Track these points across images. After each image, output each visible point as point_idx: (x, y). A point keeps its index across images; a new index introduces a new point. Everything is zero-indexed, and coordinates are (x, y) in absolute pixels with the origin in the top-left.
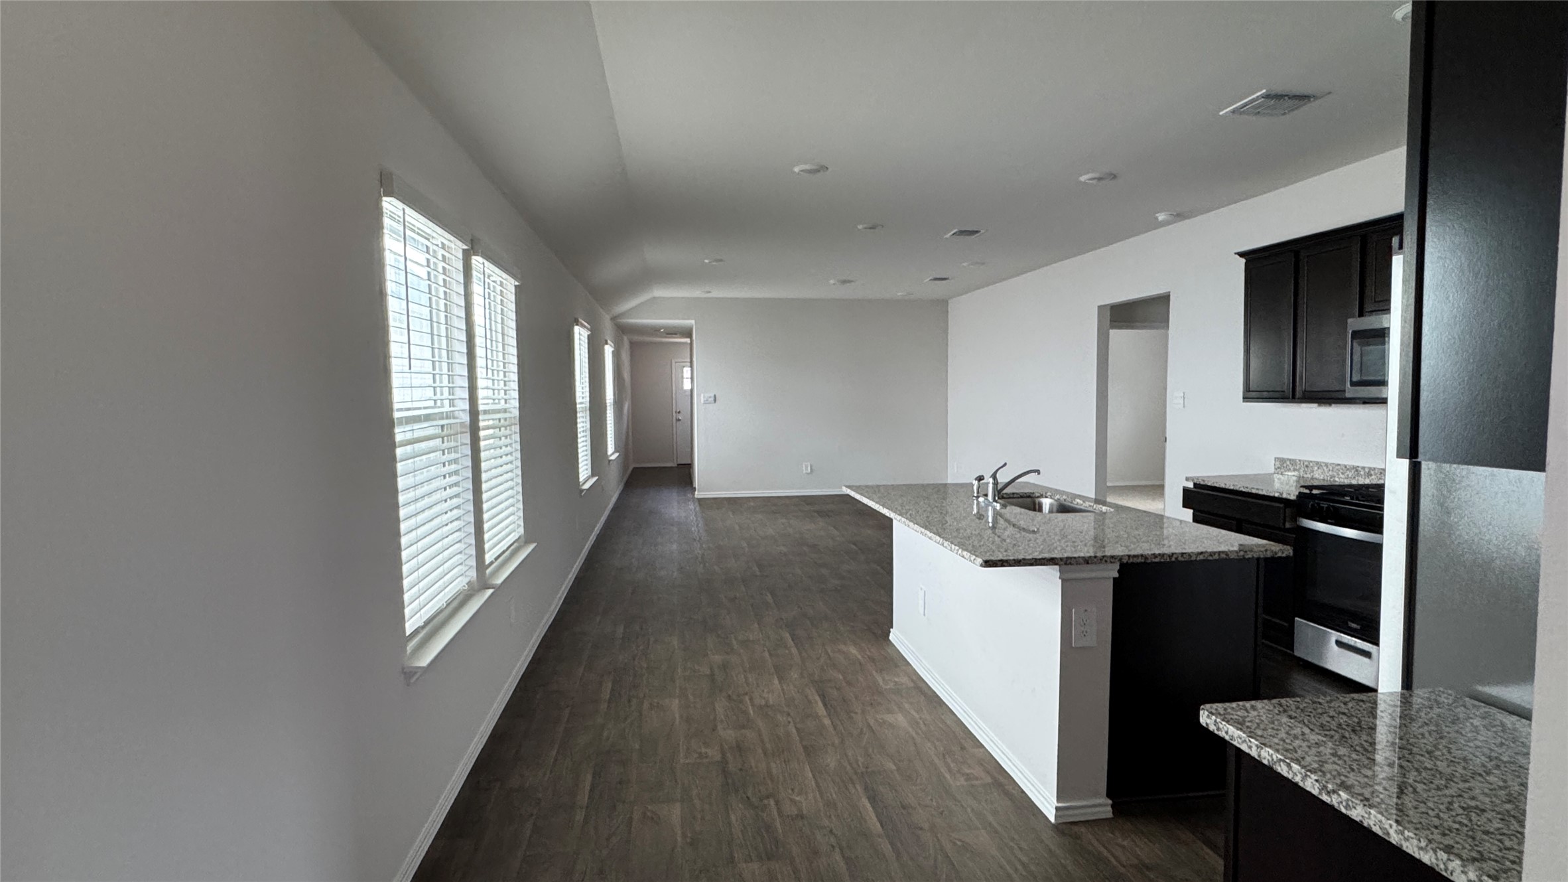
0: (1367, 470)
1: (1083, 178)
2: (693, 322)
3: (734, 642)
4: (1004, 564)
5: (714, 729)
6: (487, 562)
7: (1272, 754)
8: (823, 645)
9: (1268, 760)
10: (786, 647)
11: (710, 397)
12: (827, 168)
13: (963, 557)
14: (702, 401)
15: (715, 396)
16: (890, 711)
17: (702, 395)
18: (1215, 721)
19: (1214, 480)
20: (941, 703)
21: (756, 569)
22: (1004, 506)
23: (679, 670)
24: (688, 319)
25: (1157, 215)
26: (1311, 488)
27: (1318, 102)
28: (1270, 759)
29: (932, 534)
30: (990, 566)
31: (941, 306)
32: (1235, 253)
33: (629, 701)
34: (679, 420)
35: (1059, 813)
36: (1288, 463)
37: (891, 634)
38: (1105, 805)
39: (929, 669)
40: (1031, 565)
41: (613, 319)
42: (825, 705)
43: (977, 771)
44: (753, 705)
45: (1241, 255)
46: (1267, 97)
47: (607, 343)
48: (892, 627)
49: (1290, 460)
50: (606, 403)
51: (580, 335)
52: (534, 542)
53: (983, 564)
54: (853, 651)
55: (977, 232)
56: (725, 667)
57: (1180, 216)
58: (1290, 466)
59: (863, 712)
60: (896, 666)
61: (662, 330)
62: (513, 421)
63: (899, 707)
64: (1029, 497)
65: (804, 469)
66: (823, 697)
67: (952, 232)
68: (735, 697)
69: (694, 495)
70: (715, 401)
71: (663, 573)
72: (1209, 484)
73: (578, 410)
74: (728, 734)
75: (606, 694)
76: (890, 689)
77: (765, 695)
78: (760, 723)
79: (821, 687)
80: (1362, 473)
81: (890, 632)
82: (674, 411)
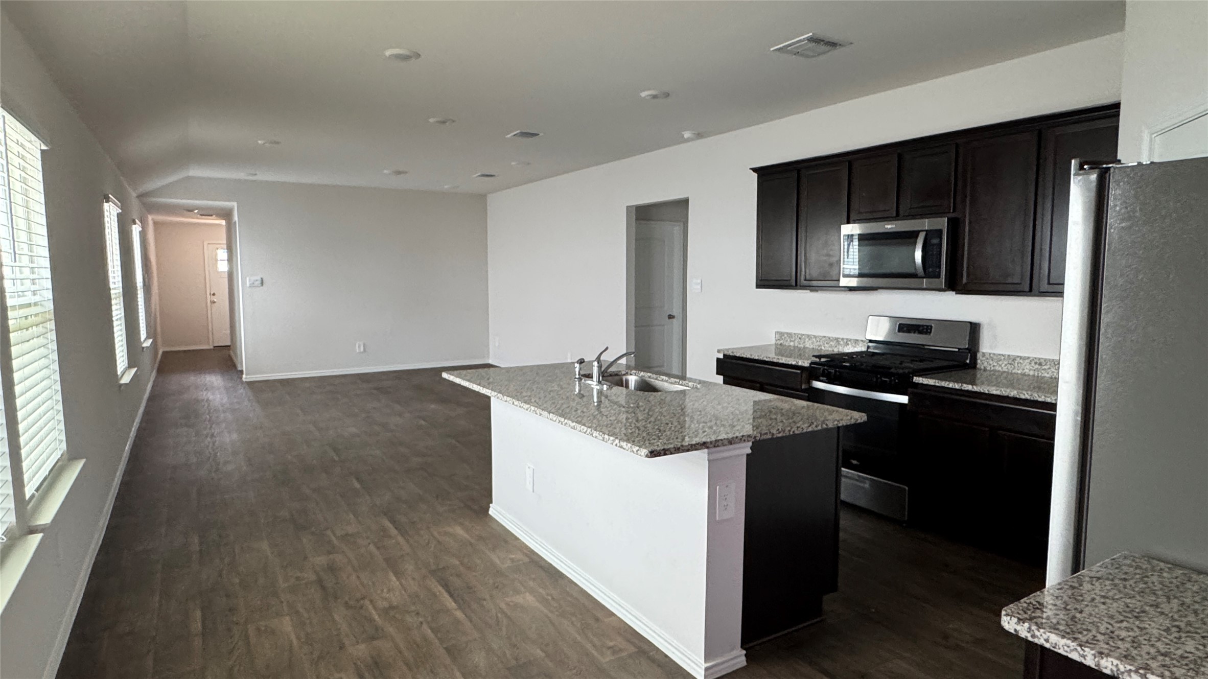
0: (845, 341)
1: (643, 94)
2: (235, 204)
3: (333, 538)
4: (667, 452)
5: (342, 647)
6: (28, 496)
7: (1117, 665)
8: (428, 528)
9: (1112, 670)
10: (390, 537)
11: (257, 280)
12: (420, 55)
13: (621, 447)
14: (248, 285)
15: (262, 279)
16: (517, 592)
17: (248, 279)
18: (1029, 628)
19: (741, 352)
20: (561, 575)
21: (332, 454)
22: (610, 388)
23: (281, 581)
24: (229, 201)
25: (683, 133)
26: (819, 357)
27: (843, 49)
28: (1115, 669)
29: (574, 424)
30: (656, 456)
31: (481, 199)
32: (751, 169)
33: (229, 630)
34: (214, 302)
35: (708, 672)
36: (786, 336)
37: (491, 509)
38: (741, 656)
39: (541, 542)
40: (688, 450)
41: (140, 196)
42: (451, 596)
43: (619, 642)
44: (375, 608)
45: (754, 170)
46: (810, 40)
47: (135, 223)
48: (491, 502)
49: (787, 333)
50: (137, 287)
51: (111, 211)
52: (82, 458)
53: (649, 454)
54: (459, 531)
55: (537, 135)
56: (332, 569)
57: (699, 136)
58: (787, 338)
59: (491, 596)
60: (506, 542)
61: (196, 211)
62: (48, 316)
63: (525, 587)
64: (617, 375)
65: (357, 348)
66: (446, 586)
67: (515, 133)
68: (352, 603)
69: (241, 378)
70: (262, 283)
71: (230, 468)
72: (738, 355)
73: (113, 296)
74: (361, 650)
75: (197, 626)
76: (508, 567)
77: (385, 595)
78: (391, 630)
79: (441, 575)
80: (842, 343)
81: (489, 507)
82: (208, 294)
